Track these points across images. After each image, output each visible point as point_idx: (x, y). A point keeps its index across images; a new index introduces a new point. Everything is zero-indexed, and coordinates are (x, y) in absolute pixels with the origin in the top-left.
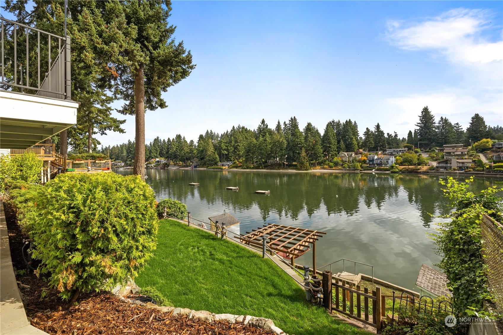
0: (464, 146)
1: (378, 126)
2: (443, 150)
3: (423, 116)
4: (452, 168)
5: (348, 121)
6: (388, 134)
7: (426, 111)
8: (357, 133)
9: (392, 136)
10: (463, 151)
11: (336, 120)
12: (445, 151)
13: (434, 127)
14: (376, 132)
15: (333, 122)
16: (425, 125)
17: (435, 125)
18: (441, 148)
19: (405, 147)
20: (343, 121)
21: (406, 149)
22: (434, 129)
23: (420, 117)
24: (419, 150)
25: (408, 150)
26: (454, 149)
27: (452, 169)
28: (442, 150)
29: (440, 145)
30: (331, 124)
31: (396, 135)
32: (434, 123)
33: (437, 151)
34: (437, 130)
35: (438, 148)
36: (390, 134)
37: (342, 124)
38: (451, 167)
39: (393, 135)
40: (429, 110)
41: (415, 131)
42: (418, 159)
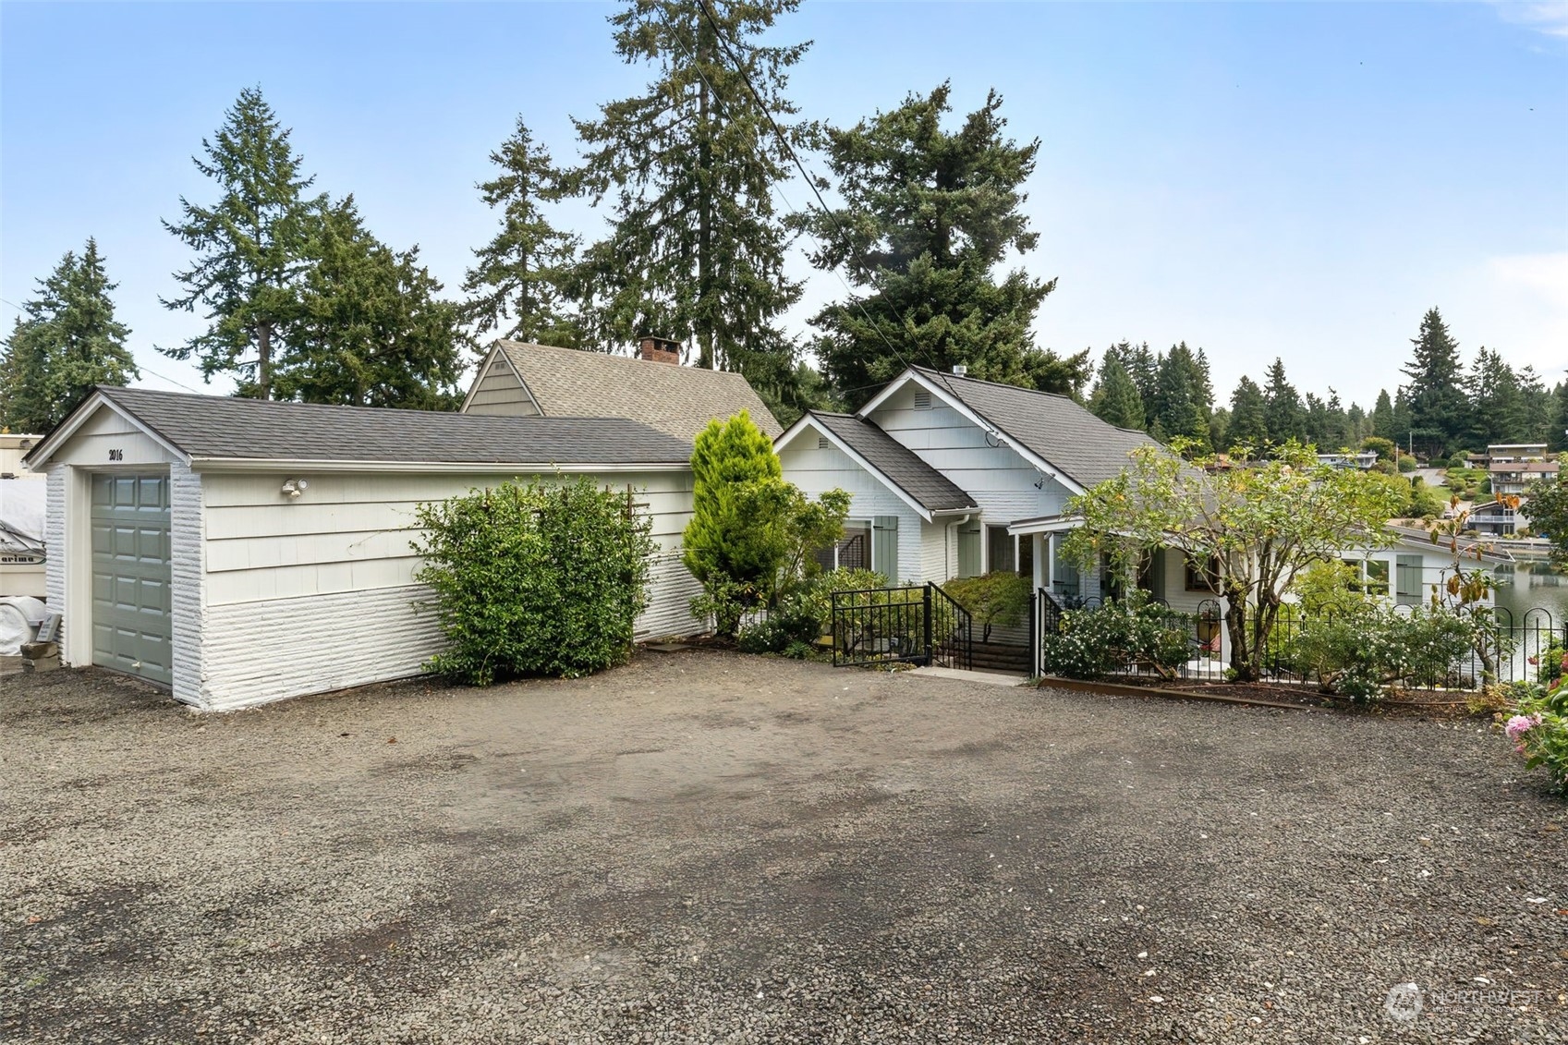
0: (1550, 450)
1: (1278, 372)
2: (1486, 463)
3: (1425, 340)
4: (1516, 528)
5: (1178, 347)
6: (1310, 396)
7: (1433, 321)
8: (1207, 391)
9: (1323, 405)
10: (1546, 467)
11: (1135, 343)
12: (1493, 467)
13: (1459, 381)
14: (1270, 389)
15: (1124, 347)
16: (1430, 374)
17: (1461, 372)
18: (1481, 457)
19: (1367, 449)
20: (1160, 349)
21: (1372, 455)
22: (1458, 386)
23: (1417, 342)
24: (1410, 458)
25: (1377, 459)
26: (1518, 460)
27: (1516, 533)
28: (1483, 462)
29: (1479, 443)
30: (1118, 355)
31: (1335, 401)
32: (1459, 367)
33: (1468, 465)
34: (1467, 392)
35: (1471, 455)
36: (1315, 397)
37: (1156, 357)
38: (1512, 525)
39: (1326, 400)
40: (1444, 321)
41: (1400, 391)
42: (1414, 496)
